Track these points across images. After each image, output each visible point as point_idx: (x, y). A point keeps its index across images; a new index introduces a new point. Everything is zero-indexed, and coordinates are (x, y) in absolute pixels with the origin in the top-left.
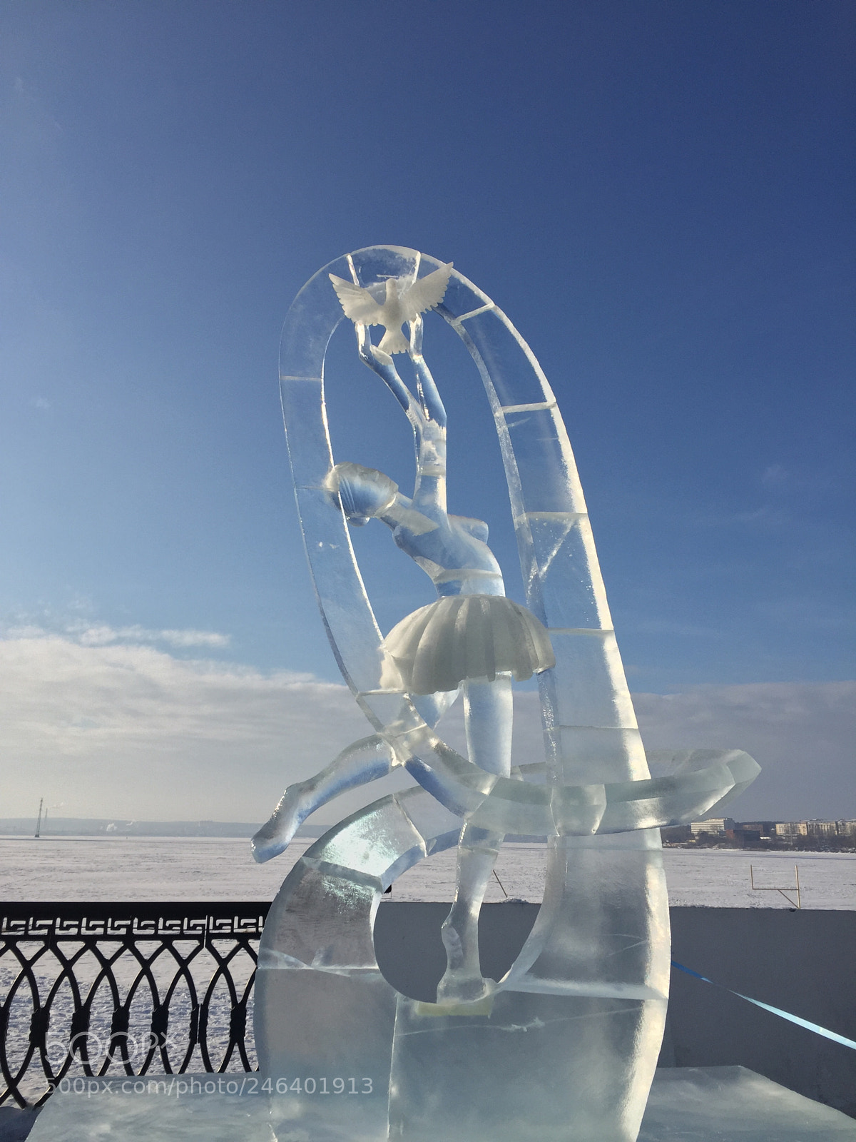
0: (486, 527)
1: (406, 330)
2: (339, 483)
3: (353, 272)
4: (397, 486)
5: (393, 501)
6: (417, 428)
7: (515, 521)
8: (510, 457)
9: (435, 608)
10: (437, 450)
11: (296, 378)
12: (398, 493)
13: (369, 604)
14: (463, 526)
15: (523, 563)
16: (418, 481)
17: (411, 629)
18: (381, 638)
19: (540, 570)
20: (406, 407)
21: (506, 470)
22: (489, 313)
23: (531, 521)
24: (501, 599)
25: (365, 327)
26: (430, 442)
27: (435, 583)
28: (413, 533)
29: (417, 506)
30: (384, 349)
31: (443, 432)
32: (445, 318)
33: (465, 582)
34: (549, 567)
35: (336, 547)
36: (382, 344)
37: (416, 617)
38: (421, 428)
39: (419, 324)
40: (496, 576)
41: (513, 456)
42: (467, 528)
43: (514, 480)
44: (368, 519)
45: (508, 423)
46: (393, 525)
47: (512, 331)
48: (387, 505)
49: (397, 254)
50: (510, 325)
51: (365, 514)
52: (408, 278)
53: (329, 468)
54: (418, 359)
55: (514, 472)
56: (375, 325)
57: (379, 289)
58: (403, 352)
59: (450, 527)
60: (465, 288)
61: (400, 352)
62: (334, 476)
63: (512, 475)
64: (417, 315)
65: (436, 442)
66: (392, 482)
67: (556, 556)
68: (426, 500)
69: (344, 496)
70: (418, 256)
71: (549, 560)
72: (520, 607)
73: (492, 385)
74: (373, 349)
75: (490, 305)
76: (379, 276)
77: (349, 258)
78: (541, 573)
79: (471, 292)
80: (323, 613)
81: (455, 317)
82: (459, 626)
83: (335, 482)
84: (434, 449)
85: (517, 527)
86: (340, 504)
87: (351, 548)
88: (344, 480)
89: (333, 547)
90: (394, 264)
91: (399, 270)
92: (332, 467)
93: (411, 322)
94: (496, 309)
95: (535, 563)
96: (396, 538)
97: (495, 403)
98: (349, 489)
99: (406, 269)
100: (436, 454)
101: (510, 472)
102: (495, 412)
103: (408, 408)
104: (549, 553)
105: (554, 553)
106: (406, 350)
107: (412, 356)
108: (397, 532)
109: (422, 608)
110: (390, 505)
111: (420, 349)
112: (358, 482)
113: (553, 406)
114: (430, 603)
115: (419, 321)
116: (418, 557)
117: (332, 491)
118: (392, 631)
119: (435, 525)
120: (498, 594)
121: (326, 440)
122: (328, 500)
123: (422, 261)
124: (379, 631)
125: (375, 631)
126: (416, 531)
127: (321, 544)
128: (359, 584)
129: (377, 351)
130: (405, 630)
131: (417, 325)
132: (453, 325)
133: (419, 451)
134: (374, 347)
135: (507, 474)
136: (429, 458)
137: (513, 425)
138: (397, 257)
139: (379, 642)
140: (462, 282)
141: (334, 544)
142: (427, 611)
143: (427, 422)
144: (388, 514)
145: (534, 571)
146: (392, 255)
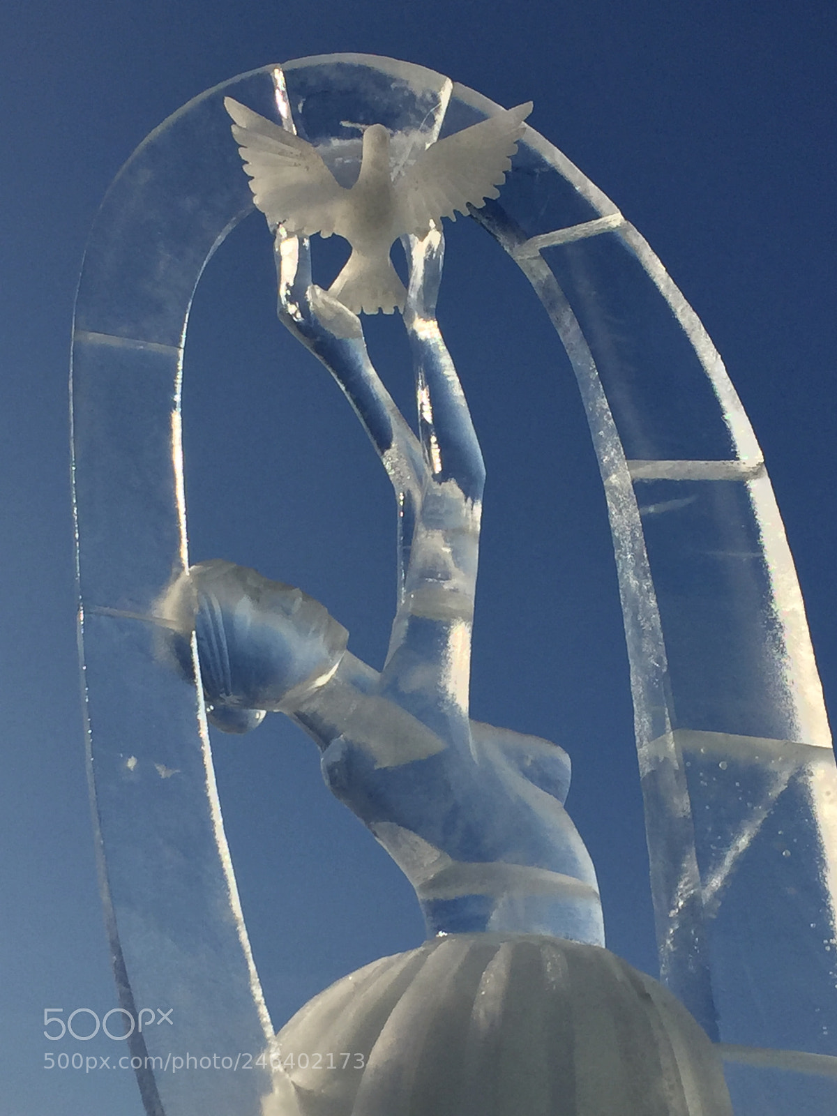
0: (566, 760)
1: (401, 258)
2: (196, 610)
3: (283, 107)
4: (344, 634)
5: (332, 672)
6: (408, 498)
7: (644, 751)
8: (640, 587)
9: (419, 963)
10: (455, 553)
11: (114, 342)
12: (346, 652)
13: (244, 936)
14: (507, 752)
15: (656, 865)
16: (400, 629)
17: (350, 1016)
18: (269, 1031)
19: (704, 882)
20: (385, 444)
21: (627, 621)
22: (609, 240)
23: (687, 756)
24: (596, 952)
25: (301, 241)
26: (438, 535)
27: (421, 896)
28: (375, 762)
29: (392, 690)
30: (342, 297)
31: (474, 513)
32: (502, 239)
33: (501, 902)
34: (727, 878)
35: (170, 773)
36: (337, 285)
37: (367, 981)
38: (418, 497)
39: (436, 247)
40: (585, 893)
41: (648, 584)
42: (517, 757)
43: (647, 646)
44: (261, 714)
45: (641, 503)
46: (325, 737)
47: (662, 287)
48: (315, 679)
49: (393, 80)
50: (658, 271)
51: (253, 701)
52: (416, 137)
53: (175, 570)
54: (427, 330)
55: (647, 626)
56: (325, 235)
57: (341, 152)
58: (389, 311)
59: (474, 752)
60: (554, 175)
61: (380, 309)
62: (186, 590)
63: (640, 633)
64: (432, 224)
65: (455, 534)
66: (335, 622)
67: (746, 851)
68: (416, 679)
69: (205, 644)
70: (446, 91)
71: (728, 862)
72: (645, 978)
73: (606, 406)
74: (314, 294)
75: (614, 218)
76: (345, 124)
77: (279, 76)
78: (707, 894)
79: (566, 187)
80: (117, 948)
81: (525, 236)
82: (482, 1014)
83: (185, 608)
84: (448, 550)
85: (645, 768)
86: (192, 663)
87: (211, 781)
88: (210, 605)
89: (163, 772)
90: (386, 101)
91: (398, 115)
92: (183, 568)
93: (413, 238)
94: (625, 231)
95: (690, 865)
96: (330, 770)
97: (611, 453)
98: (222, 629)
99: (412, 116)
100: (451, 564)
101: (637, 625)
102: (608, 476)
103: (389, 447)
104: (727, 843)
105: (743, 842)
106: (396, 308)
107: (412, 322)
108: (334, 754)
109: (384, 960)
110: (322, 681)
111: (433, 306)
112: (245, 612)
113: (756, 474)
114: (405, 949)
115: (435, 238)
116: (384, 825)
117: (176, 628)
118: (297, 1015)
119: (433, 743)
120: (589, 941)
121: (174, 499)
122: (162, 652)
123: (454, 103)
124: (263, 1010)
125: (254, 1008)
126: (384, 755)
127: (131, 763)
128: (224, 879)
129: (324, 302)
130: (333, 1015)
131: (430, 247)
132: (518, 258)
133: (407, 554)
134: (319, 291)
135: (629, 633)
136: (434, 572)
137: (651, 509)
138: (393, 86)
139: (260, 1043)
140: (548, 159)
141: (168, 766)
142: (396, 970)
143: (435, 485)
144: (314, 706)
145: (684, 888)
146: (382, 81)
